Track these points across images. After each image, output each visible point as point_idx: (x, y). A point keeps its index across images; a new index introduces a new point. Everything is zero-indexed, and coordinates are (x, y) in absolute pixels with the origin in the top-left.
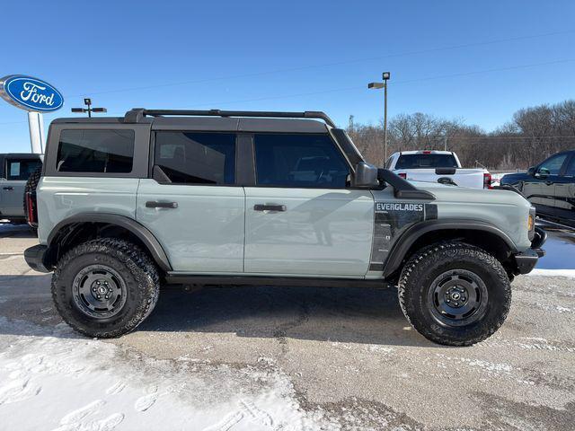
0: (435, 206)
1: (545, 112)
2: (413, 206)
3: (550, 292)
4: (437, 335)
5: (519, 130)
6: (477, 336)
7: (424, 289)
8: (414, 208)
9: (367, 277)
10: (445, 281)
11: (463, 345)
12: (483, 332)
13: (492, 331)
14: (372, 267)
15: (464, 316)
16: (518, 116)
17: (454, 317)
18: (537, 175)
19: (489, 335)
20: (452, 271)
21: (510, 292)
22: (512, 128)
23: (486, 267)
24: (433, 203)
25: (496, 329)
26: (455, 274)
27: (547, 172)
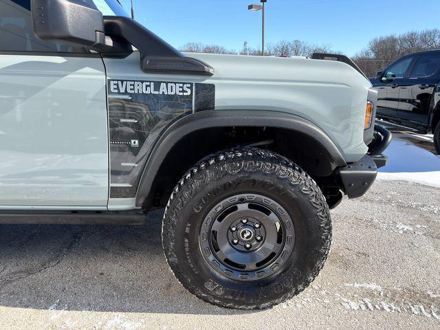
0: (212, 87)
1: (393, 40)
2: (174, 86)
3: (390, 201)
4: (216, 297)
5: (372, 55)
6: (277, 296)
7: (192, 228)
8: (176, 90)
9: (111, 207)
10: (227, 212)
11: (257, 309)
12: (287, 290)
13: (300, 287)
14: (115, 193)
15: (258, 265)
16: (373, 44)
17: (243, 267)
18: (384, 79)
19: (297, 293)
20: (238, 196)
21: (330, 229)
22: (367, 54)
23: (291, 191)
24: (208, 81)
25: (307, 284)
26: (242, 201)
27: (394, 76)
